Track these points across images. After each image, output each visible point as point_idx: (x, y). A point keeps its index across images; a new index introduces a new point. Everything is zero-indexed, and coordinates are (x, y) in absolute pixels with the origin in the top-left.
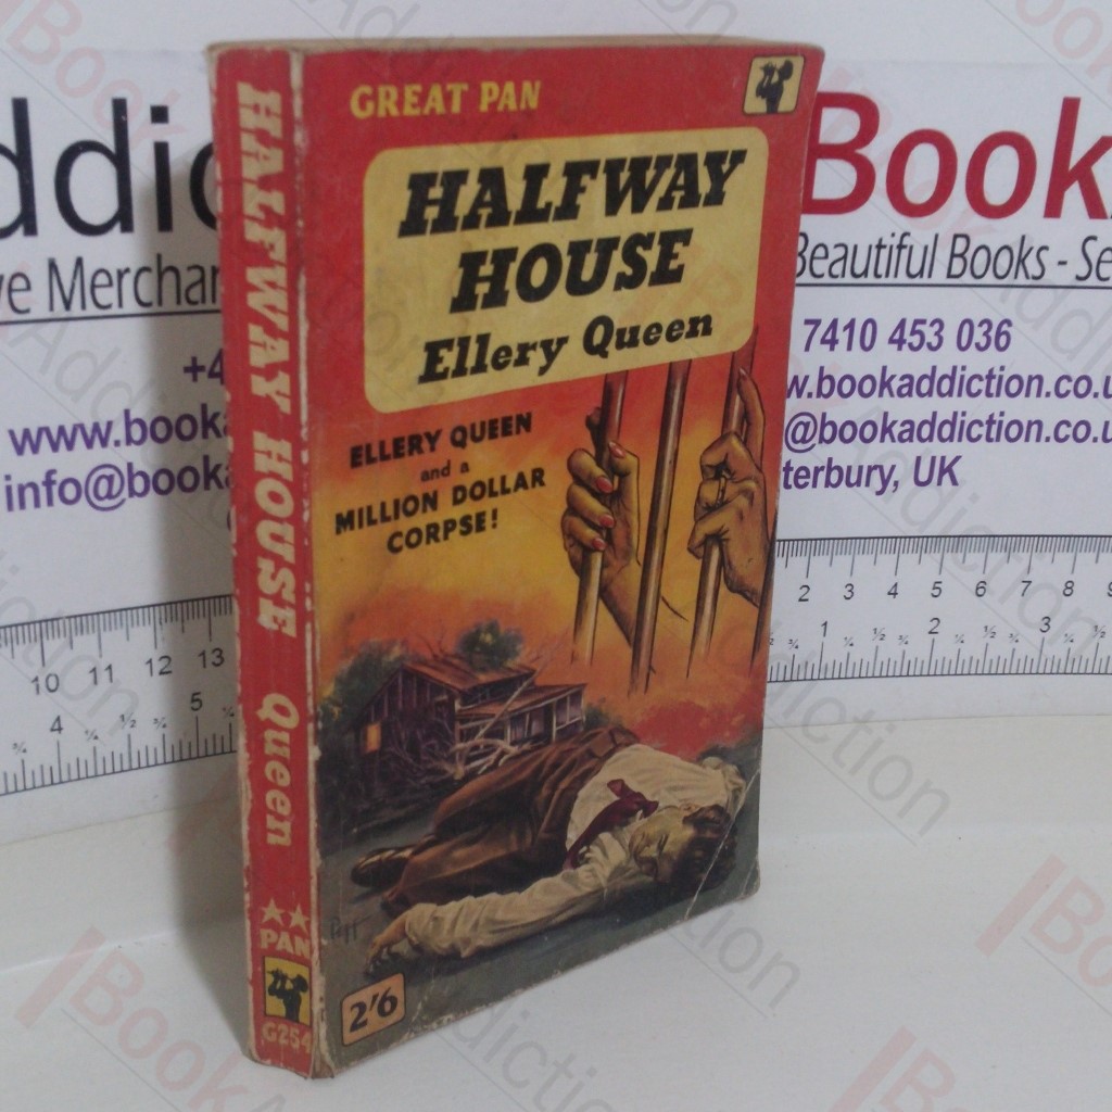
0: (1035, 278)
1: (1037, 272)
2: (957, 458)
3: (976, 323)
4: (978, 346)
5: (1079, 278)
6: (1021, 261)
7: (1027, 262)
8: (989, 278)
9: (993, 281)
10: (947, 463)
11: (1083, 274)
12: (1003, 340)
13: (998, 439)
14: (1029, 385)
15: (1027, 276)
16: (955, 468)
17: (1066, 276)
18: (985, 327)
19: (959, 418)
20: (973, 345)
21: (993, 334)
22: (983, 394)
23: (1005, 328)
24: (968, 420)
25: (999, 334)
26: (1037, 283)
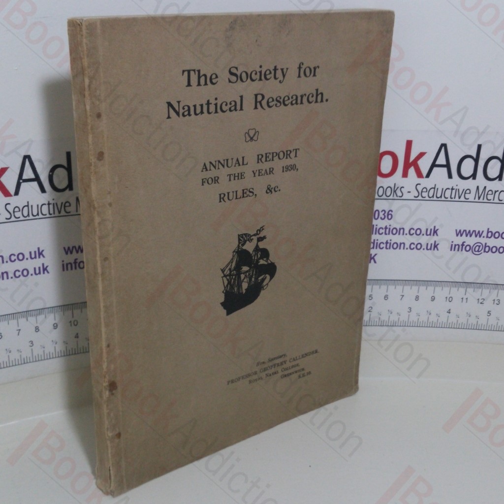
0: (400, 197)
1: (401, 195)
2: (376, 255)
3: (380, 211)
4: (381, 218)
5: (415, 197)
6: (395, 191)
7: (397, 191)
8: (384, 197)
9: (386, 197)
10: (372, 256)
11: (417, 195)
12: (390, 217)
13: (390, 248)
14: (399, 231)
15: (397, 196)
16: (375, 258)
17: (411, 196)
18: (383, 212)
19: (376, 242)
20: (379, 218)
21: (386, 214)
22: (384, 234)
23: (390, 212)
24: (379, 242)
25: (388, 215)
26: (401, 198)
